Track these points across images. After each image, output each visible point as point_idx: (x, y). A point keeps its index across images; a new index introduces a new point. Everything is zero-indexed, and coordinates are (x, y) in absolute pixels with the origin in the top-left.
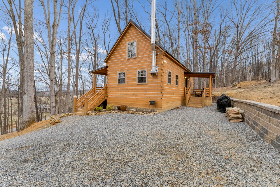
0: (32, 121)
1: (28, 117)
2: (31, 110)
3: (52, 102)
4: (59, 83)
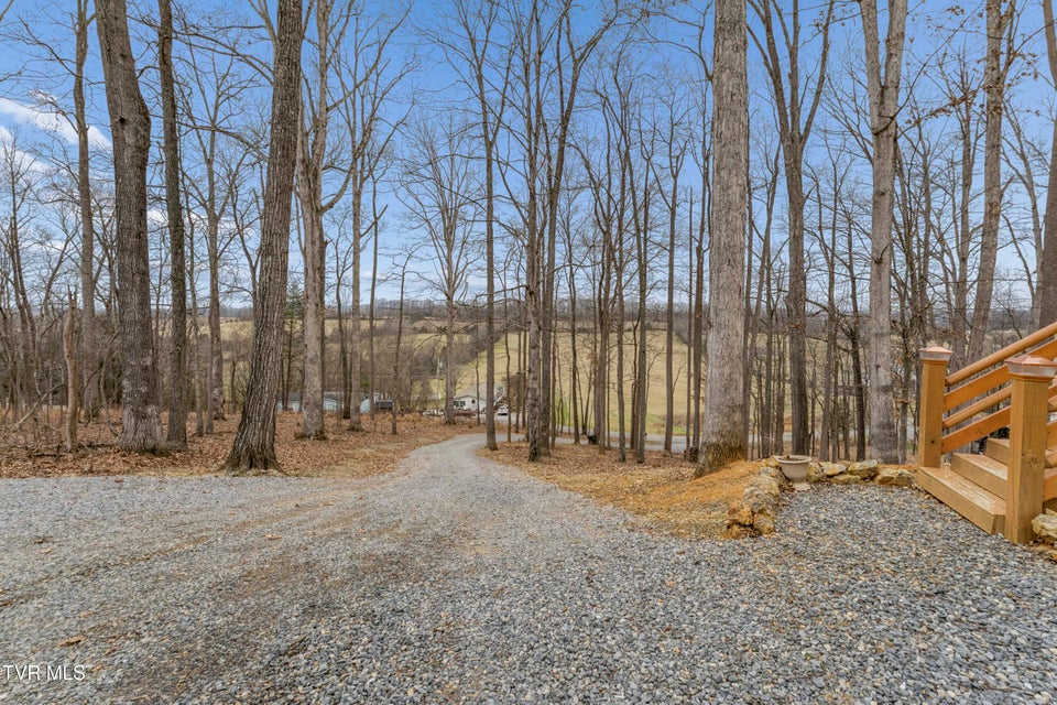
0: (731, 449)
1: (716, 430)
2: (728, 397)
3: (878, 367)
4: (954, 277)
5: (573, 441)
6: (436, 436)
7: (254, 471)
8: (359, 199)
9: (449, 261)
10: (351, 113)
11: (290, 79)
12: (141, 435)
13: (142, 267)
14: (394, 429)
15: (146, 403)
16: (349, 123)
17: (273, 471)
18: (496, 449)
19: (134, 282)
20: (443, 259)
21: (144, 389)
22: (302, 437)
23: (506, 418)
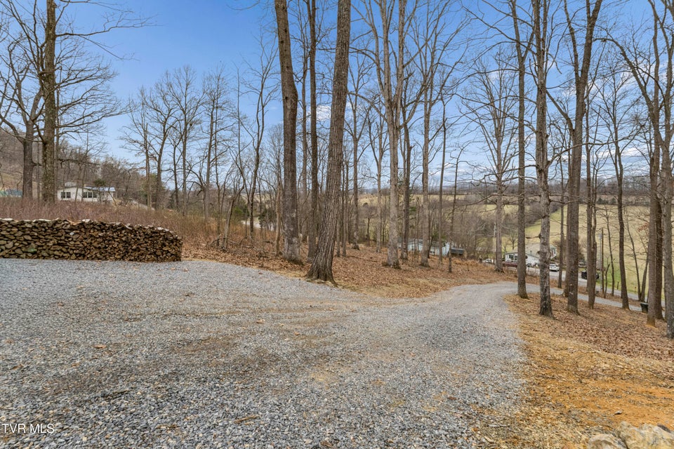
5: (620, 305)
6: (482, 279)
7: (319, 280)
8: (428, 118)
9: (498, 151)
10: (424, 65)
11: (342, 53)
12: (290, 252)
13: (292, 168)
14: (450, 269)
15: (293, 236)
16: (422, 72)
17: (329, 283)
18: (526, 297)
19: (289, 176)
20: (494, 151)
21: (292, 229)
22: (386, 265)
23: (557, 274)
